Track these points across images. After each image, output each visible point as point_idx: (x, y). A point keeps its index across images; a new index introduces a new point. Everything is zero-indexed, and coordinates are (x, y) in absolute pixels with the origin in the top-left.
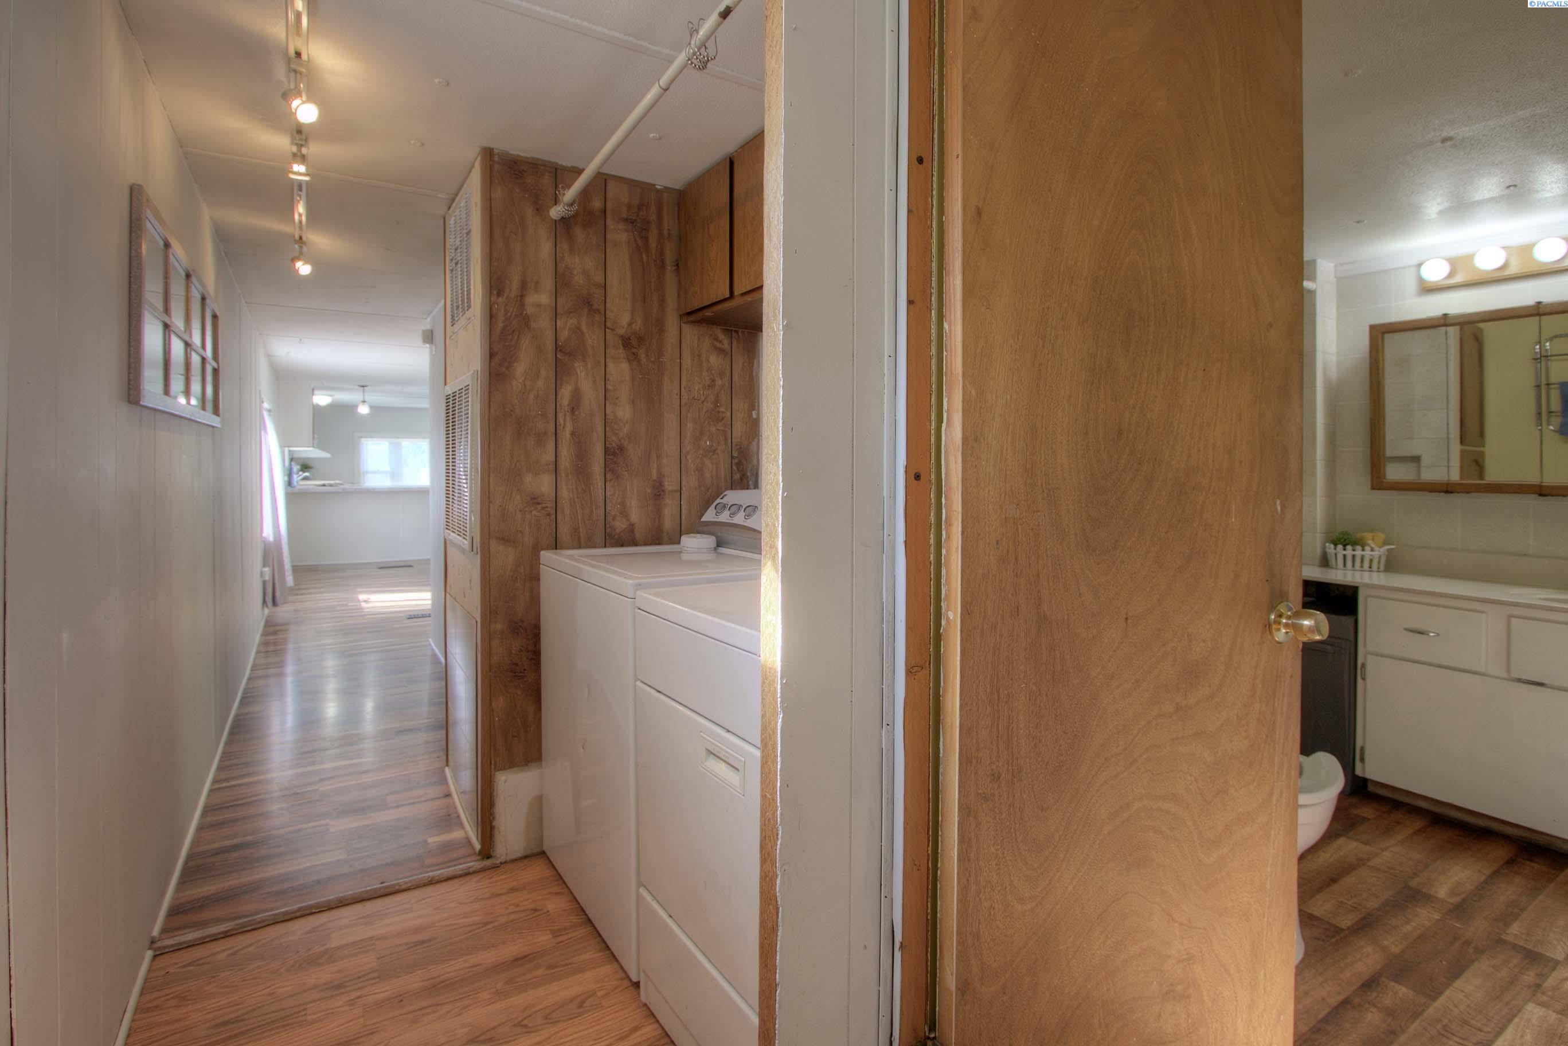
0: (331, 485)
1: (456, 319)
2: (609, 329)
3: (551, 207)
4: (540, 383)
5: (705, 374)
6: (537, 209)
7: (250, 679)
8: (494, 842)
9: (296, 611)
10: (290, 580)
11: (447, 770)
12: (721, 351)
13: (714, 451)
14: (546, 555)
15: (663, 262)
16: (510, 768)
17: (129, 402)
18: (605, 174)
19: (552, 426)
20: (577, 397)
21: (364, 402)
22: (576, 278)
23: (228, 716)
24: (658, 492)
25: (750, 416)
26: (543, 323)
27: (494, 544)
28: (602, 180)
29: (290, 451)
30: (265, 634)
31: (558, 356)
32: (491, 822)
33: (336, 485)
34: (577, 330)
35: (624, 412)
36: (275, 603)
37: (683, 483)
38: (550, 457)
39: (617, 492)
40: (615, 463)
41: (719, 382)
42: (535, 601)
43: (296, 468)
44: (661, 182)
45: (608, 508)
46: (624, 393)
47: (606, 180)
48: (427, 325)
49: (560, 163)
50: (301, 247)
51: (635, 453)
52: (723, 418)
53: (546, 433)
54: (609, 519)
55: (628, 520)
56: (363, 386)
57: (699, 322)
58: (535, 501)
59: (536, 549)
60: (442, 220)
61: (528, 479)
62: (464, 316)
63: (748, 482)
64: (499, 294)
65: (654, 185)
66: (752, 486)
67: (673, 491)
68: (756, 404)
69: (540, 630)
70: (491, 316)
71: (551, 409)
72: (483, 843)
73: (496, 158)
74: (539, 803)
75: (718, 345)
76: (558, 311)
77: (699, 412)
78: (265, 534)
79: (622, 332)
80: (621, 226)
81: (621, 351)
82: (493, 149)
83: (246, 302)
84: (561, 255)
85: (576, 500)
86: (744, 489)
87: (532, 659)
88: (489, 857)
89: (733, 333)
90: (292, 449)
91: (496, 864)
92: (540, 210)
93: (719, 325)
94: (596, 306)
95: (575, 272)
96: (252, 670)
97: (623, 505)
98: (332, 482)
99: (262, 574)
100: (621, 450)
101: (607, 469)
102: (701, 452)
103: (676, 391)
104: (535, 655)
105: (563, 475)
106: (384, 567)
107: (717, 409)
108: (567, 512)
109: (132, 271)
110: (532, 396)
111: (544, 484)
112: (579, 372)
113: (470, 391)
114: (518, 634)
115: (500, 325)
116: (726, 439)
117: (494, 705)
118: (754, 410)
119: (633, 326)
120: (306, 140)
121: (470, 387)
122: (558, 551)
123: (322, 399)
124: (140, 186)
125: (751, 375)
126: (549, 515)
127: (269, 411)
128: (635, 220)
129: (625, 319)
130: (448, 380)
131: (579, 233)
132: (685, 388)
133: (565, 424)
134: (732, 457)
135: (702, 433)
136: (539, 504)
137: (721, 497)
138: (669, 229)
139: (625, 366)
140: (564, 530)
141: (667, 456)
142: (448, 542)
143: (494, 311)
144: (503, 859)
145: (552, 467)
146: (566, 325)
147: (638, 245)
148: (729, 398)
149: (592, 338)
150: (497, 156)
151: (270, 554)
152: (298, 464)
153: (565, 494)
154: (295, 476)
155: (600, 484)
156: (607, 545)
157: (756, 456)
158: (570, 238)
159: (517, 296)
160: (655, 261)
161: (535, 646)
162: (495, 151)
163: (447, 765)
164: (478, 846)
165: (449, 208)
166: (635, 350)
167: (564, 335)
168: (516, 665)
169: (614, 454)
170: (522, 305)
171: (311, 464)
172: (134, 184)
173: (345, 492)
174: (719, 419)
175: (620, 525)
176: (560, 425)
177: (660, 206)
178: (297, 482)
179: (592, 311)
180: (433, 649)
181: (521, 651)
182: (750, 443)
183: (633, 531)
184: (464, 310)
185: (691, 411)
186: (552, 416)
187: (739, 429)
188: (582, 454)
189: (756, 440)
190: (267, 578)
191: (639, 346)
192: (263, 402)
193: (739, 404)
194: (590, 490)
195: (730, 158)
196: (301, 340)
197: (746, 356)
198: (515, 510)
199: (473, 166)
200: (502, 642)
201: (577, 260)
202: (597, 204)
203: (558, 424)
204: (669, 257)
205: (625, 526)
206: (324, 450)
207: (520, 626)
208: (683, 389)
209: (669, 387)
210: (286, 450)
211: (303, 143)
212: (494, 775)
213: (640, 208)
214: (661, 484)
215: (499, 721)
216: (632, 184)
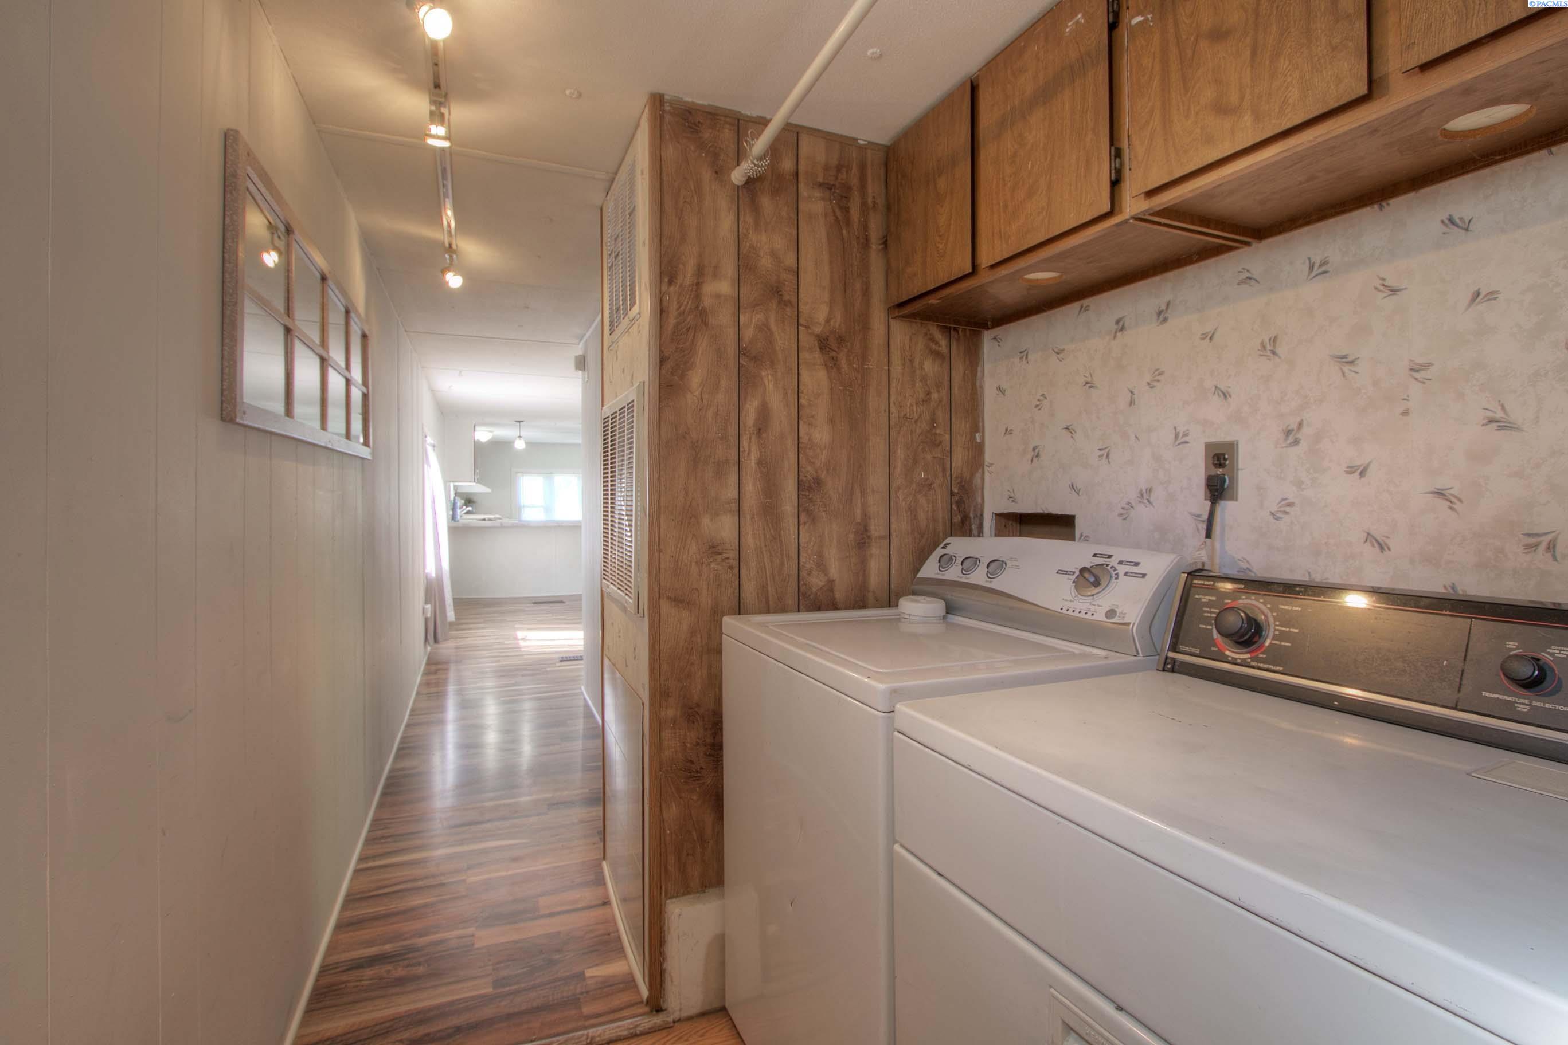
0: (490, 520)
1: (616, 325)
2: (803, 326)
3: (733, 169)
4: (720, 397)
5: (918, 384)
6: (716, 173)
7: (408, 726)
8: (664, 990)
9: (457, 648)
10: (451, 615)
11: (604, 863)
12: (937, 355)
13: (930, 485)
14: (729, 622)
15: (867, 239)
16: (684, 894)
17: (223, 419)
18: (796, 126)
19: (734, 452)
20: (764, 414)
21: (520, 437)
22: (763, 261)
23: (380, 776)
24: (862, 541)
25: (973, 438)
26: (723, 318)
27: (666, 607)
28: (792, 133)
29: (455, 486)
30: (427, 673)
31: (742, 361)
32: (661, 965)
33: (495, 519)
34: (764, 328)
35: (821, 434)
36: (436, 641)
37: (893, 526)
38: (732, 493)
39: (813, 539)
40: (811, 500)
41: (935, 396)
42: (715, 681)
43: (460, 502)
44: (865, 135)
45: (802, 560)
46: (821, 410)
47: (798, 133)
48: (579, 350)
49: (743, 112)
50: (451, 256)
51: (834, 487)
52: (941, 443)
53: (727, 461)
54: (803, 573)
55: (826, 575)
56: (520, 422)
57: (912, 316)
58: (714, 549)
59: (716, 615)
60: (599, 211)
61: (706, 521)
62: (627, 318)
63: (970, 525)
64: (671, 282)
65: (857, 140)
66: (975, 532)
67: (881, 538)
68: (981, 424)
69: (722, 717)
70: (661, 311)
71: (733, 431)
72: (651, 988)
73: (667, 108)
74: (720, 945)
75: (934, 347)
76: (741, 304)
77: (911, 434)
78: (428, 570)
79: (818, 330)
80: (817, 194)
81: (817, 354)
82: (663, 95)
83: (406, 331)
84: (745, 231)
85: (764, 549)
86: (966, 536)
87: (710, 755)
88: (659, 1010)
89: (952, 332)
90: (456, 484)
91: (668, 1023)
92: (720, 173)
93: (937, 321)
94: (786, 297)
95: (762, 254)
96: (410, 715)
97: (820, 555)
98: (492, 517)
99: (424, 611)
100: (818, 483)
101: (801, 509)
102: (914, 486)
103: (884, 406)
104: (715, 750)
105: (748, 517)
106: (538, 602)
107: (934, 431)
108: (753, 564)
109: (226, 245)
110: (710, 414)
111: (724, 528)
112: (767, 384)
113: (635, 408)
114: (693, 722)
115: (672, 321)
116: (944, 470)
117: (665, 815)
118: (977, 431)
119: (832, 323)
120: (446, 96)
121: (635, 403)
122: (741, 616)
123: (483, 435)
124: (237, 132)
125: (974, 385)
126: (731, 568)
127: (434, 446)
128: (834, 185)
129: (821, 314)
130: (605, 403)
131: (766, 202)
132: (894, 404)
133: (749, 450)
134: (952, 494)
135: (915, 462)
136: (720, 554)
137: (942, 546)
138: (874, 197)
139: (822, 374)
140: (750, 590)
141: (873, 491)
142: (605, 595)
143: (665, 304)
144: (676, 1016)
145: (734, 506)
146: (751, 321)
147: (837, 218)
148: (947, 416)
149: (783, 339)
150: (668, 104)
151: (433, 591)
152: (462, 499)
153: (750, 540)
154: (459, 511)
155: (793, 530)
156: (801, 607)
157: (980, 492)
158: (755, 207)
159: (693, 285)
160: (858, 238)
161: (714, 738)
162: (666, 97)
163: (604, 858)
164: (645, 993)
165: (607, 194)
166: (833, 354)
167: (749, 333)
168: (692, 762)
169: (810, 489)
170: (698, 297)
171: (475, 499)
172: (228, 130)
173: (502, 527)
174: (935, 444)
175: (817, 581)
176: (744, 451)
177: (863, 168)
178: (461, 516)
179: (783, 303)
180: (585, 699)
181: (698, 744)
182: (972, 475)
183: (832, 590)
184: (627, 309)
185: (902, 433)
186: (734, 440)
187: (959, 457)
188: (770, 489)
189: (980, 471)
190: (429, 615)
191: (839, 348)
192: (426, 437)
193: (961, 425)
194: (780, 536)
195: (971, 81)
196: (460, 372)
197: (968, 362)
198: (691, 562)
199: (638, 125)
200: (675, 733)
201: (764, 238)
202: (787, 165)
203: (741, 449)
204: (875, 234)
205: (823, 584)
206: (485, 485)
207: (697, 712)
208: (892, 405)
209: (875, 402)
210: (452, 485)
211: (443, 100)
212: (665, 904)
213: (839, 169)
214: (866, 529)
215: (671, 833)
216: (829, 138)
